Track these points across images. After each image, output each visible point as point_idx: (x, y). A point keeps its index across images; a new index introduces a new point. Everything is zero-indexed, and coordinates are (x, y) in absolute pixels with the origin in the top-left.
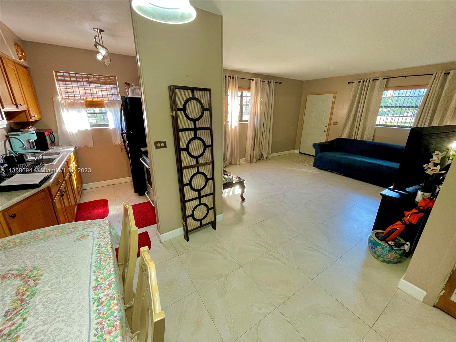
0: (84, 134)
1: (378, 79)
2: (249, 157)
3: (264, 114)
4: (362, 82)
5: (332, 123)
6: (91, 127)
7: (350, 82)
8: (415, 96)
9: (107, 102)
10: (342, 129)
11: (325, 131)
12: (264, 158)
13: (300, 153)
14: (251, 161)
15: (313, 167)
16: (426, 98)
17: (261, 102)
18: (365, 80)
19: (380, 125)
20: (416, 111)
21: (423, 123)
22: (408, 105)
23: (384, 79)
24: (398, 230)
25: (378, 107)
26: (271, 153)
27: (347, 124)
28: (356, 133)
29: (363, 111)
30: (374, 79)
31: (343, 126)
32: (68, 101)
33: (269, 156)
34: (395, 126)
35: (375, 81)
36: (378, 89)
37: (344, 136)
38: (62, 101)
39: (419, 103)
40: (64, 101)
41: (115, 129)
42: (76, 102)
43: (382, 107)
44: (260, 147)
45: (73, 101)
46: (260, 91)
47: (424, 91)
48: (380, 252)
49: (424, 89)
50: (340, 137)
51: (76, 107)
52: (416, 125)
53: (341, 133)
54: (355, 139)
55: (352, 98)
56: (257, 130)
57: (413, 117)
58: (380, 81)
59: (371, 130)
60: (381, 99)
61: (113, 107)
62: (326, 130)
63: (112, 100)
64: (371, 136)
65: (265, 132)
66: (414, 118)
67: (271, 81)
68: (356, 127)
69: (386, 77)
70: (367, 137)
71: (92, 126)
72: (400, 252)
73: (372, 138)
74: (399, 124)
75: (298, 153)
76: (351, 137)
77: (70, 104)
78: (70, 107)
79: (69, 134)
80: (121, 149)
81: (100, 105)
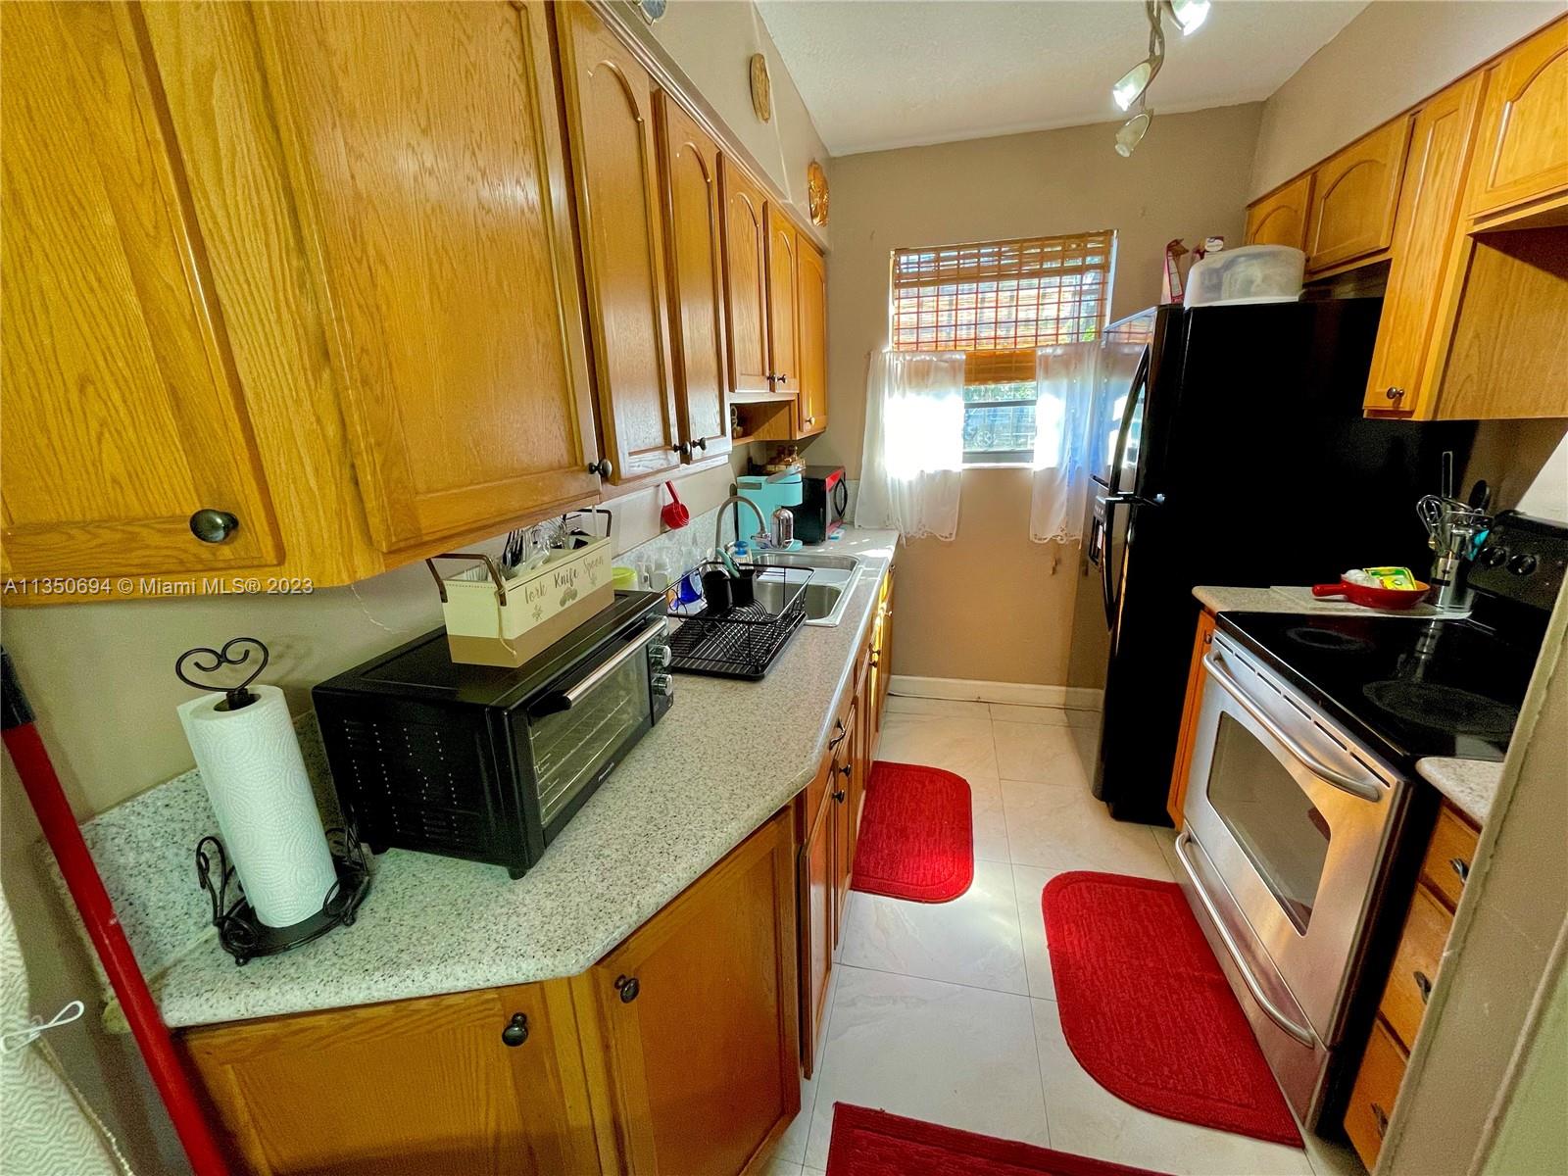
0: (937, 486)
6: (965, 461)
9: (1049, 352)
32: (915, 361)
38: (896, 362)
40: (901, 360)
41: (1052, 472)
42: (939, 362)
45: (928, 359)
51: (933, 383)
61: (1068, 374)
63: (1071, 344)
71: (969, 457)
77: (917, 373)
78: (913, 384)
79: (890, 486)
80: (1058, 562)
81: (1018, 369)
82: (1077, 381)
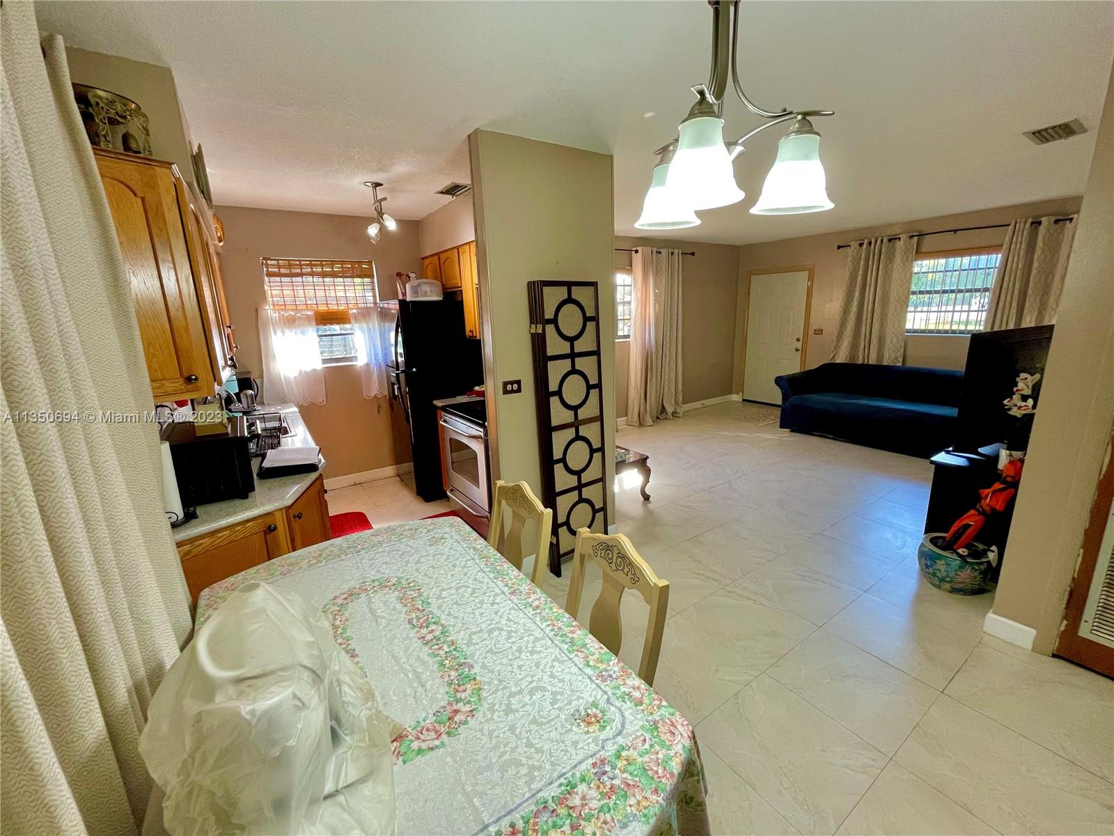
0: (311, 377)
1: (899, 238)
2: (636, 413)
3: (664, 319)
4: (867, 246)
5: (811, 332)
6: (323, 364)
7: (841, 245)
8: (980, 269)
9: (355, 311)
10: (835, 344)
11: (797, 350)
12: (667, 414)
13: (744, 400)
14: (641, 424)
15: (781, 427)
16: (1003, 270)
17: (656, 295)
18: (873, 241)
19: (915, 331)
20: (986, 299)
21: (1004, 323)
22: (969, 287)
23: (912, 237)
24: (972, 528)
25: (906, 293)
26: (683, 404)
27: (845, 333)
28: (866, 351)
29: (876, 304)
30: (891, 237)
31: (837, 337)
32: (285, 315)
33: (678, 411)
34: (946, 332)
35: (893, 241)
36: (902, 258)
37: (841, 358)
38: (274, 315)
39: (991, 282)
40: (277, 313)
41: (367, 365)
42: (299, 315)
43: (914, 293)
44: (658, 393)
45: (293, 313)
46: (653, 273)
47: (996, 259)
48: (943, 570)
49: (997, 254)
50: (832, 361)
51: (298, 325)
52: (990, 328)
53: (833, 351)
54: (866, 362)
55: (850, 279)
56: (651, 352)
57: (982, 311)
58: (905, 241)
59: (898, 341)
60: (910, 278)
61: (366, 321)
62: (800, 348)
63: (364, 308)
64: (899, 354)
65: (667, 359)
66: (984, 313)
67: (673, 251)
68: (863, 337)
69: (915, 234)
70: (889, 357)
71: (325, 361)
72: (982, 567)
73: (901, 359)
74: (955, 327)
75: (739, 402)
76: (856, 359)
77: (288, 320)
78: (287, 325)
79: (283, 380)
80: (379, 407)
81: (341, 319)
82: (371, 325)
